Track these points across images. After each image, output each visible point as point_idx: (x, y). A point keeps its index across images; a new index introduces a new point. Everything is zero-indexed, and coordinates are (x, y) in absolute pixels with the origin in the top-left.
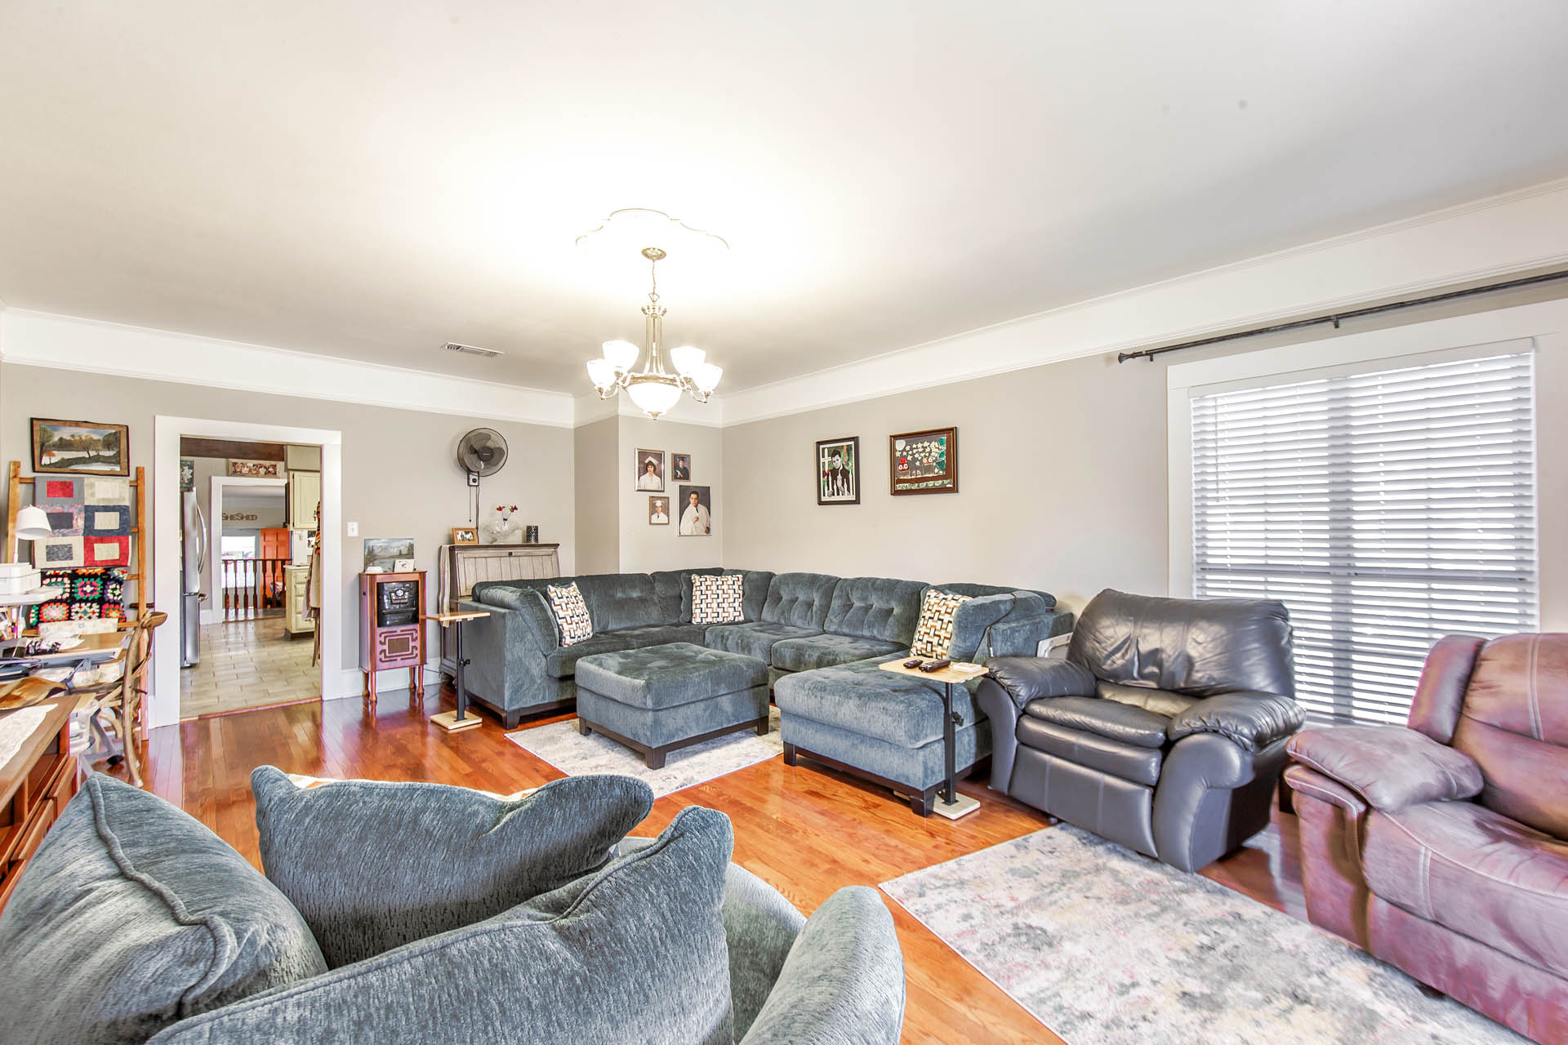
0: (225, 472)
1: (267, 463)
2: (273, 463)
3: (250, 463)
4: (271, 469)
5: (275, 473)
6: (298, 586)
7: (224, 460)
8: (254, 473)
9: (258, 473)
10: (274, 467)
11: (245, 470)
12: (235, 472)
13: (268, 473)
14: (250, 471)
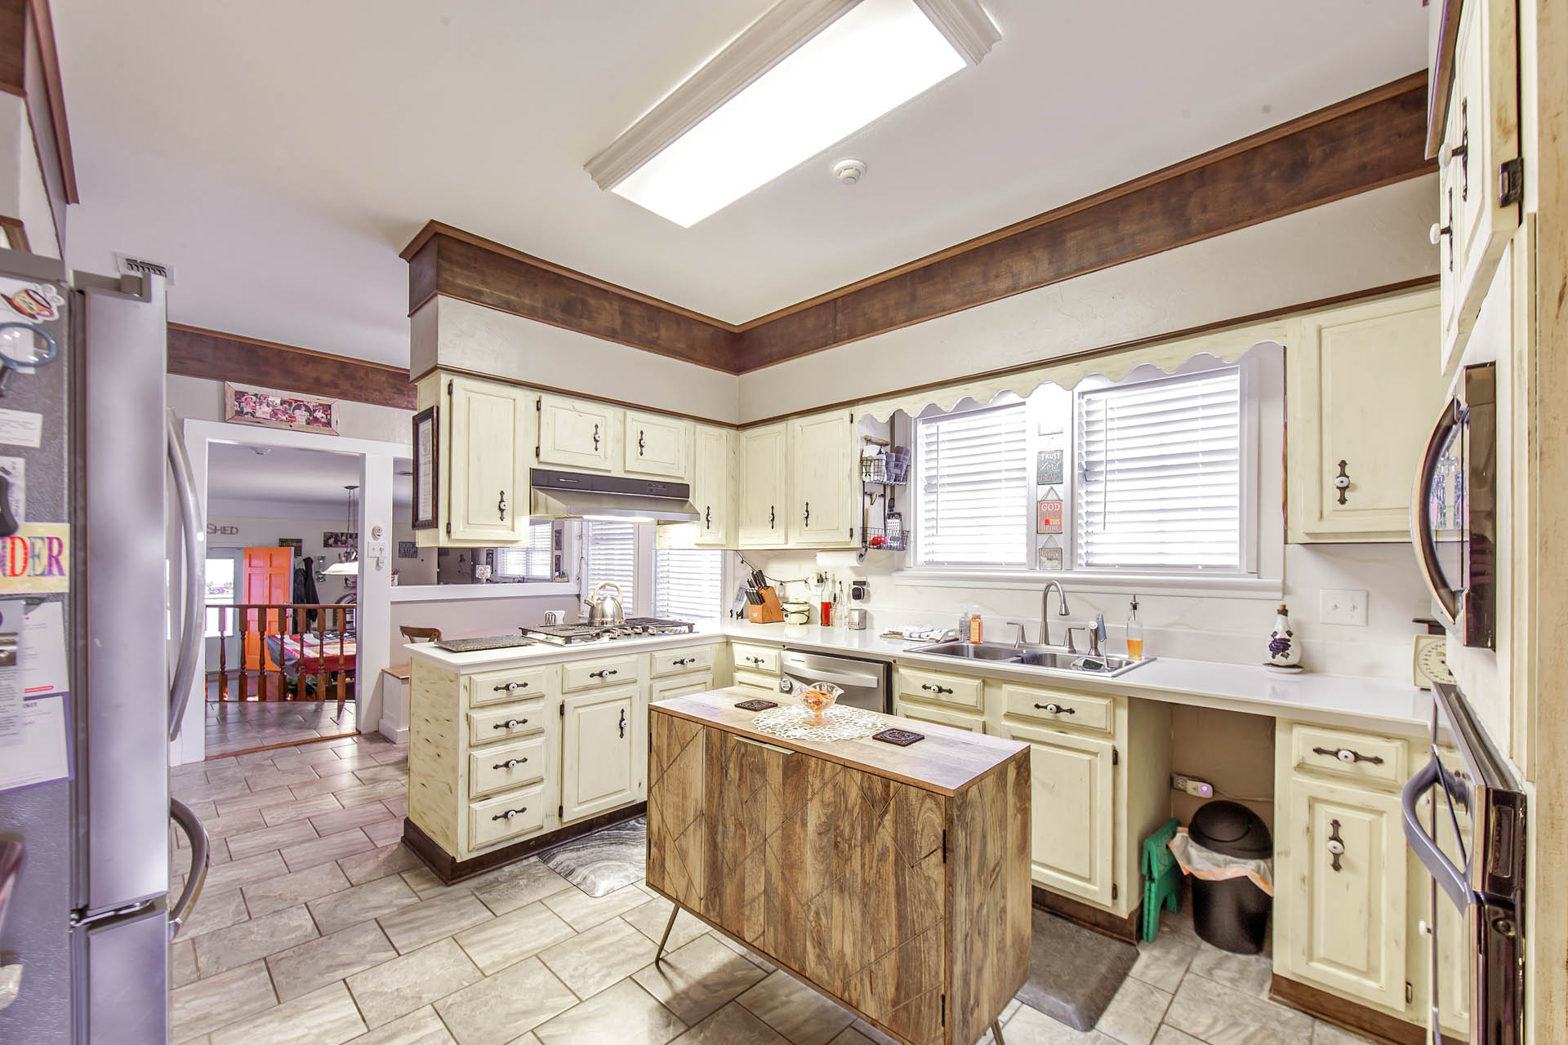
0: (215, 410)
1: (312, 399)
2: (325, 400)
3: (276, 396)
4: (319, 414)
5: (329, 424)
6: (477, 715)
7: (213, 385)
8: (283, 417)
9: (292, 419)
10: (327, 408)
11: (263, 411)
12: (240, 413)
13: (312, 421)
14: (274, 414)
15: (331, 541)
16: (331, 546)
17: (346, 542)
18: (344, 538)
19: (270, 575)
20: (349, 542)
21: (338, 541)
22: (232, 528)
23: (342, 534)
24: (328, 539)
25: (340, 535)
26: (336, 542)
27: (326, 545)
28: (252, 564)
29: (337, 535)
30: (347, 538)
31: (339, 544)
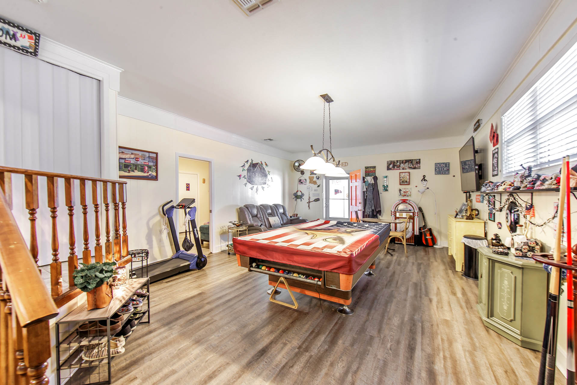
15: (391, 166)
16: (391, 169)
18: (398, 163)
20: (401, 166)
21: (395, 166)
23: (397, 161)
25: (396, 162)
26: (394, 167)
27: (388, 169)
29: (394, 162)
30: (400, 164)
31: (396, 167)
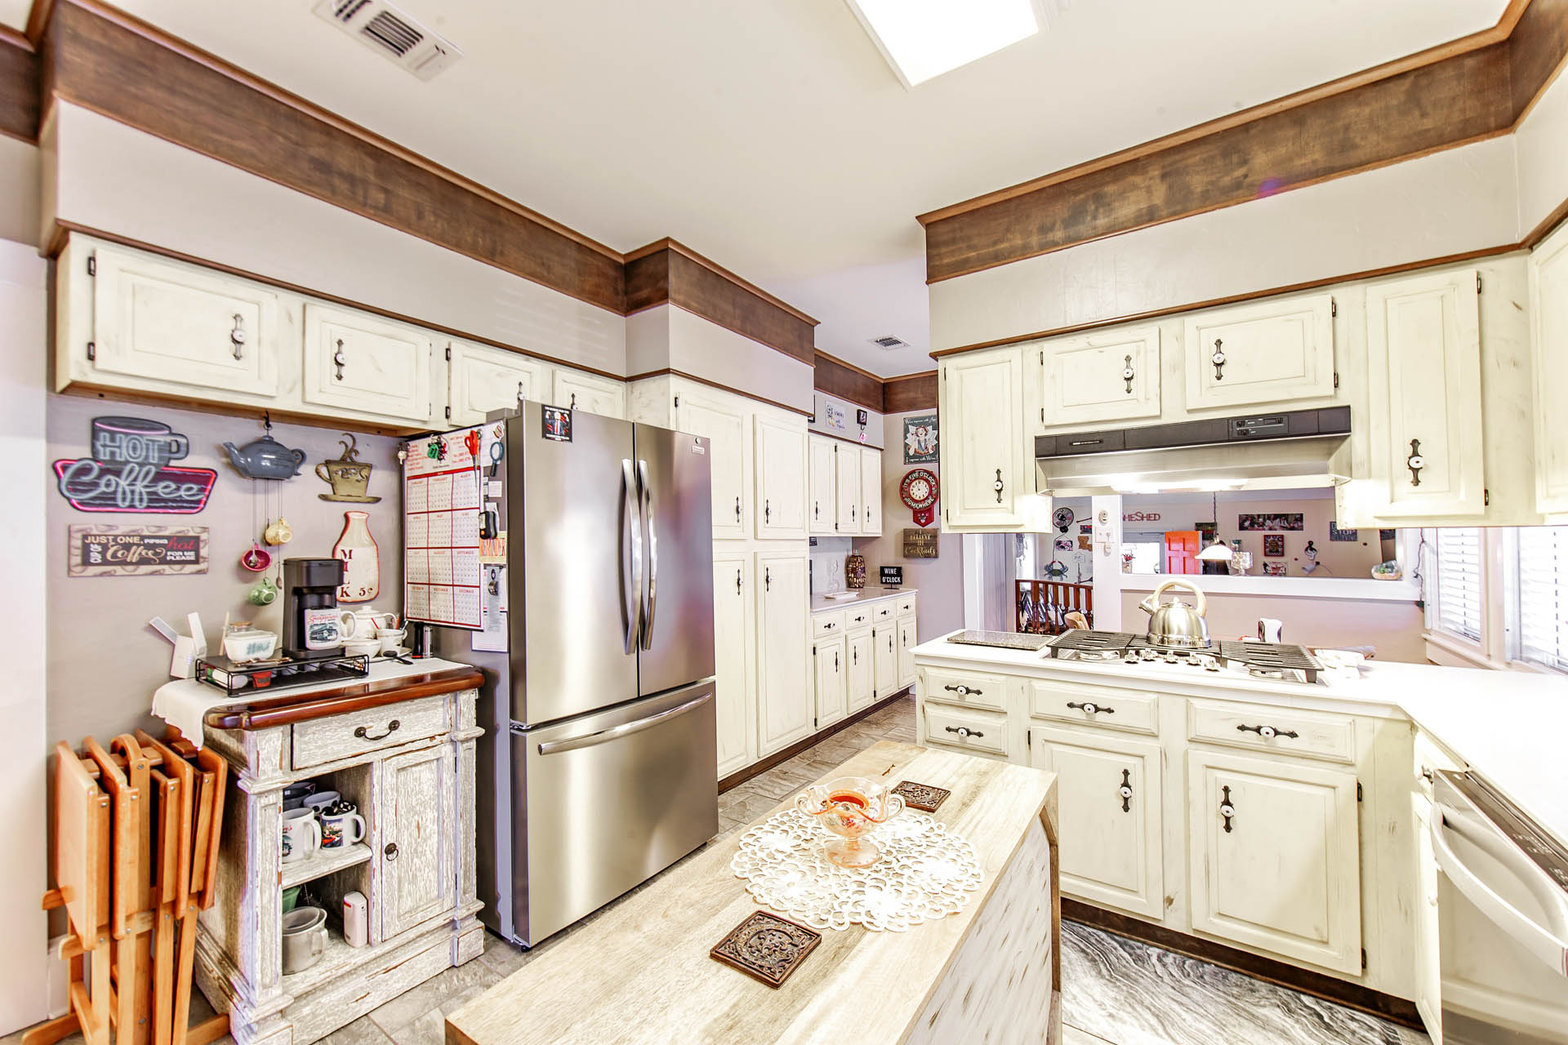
15: (1247, 524)
16: (1246, 529)
17: (1263, 524)
18: (1261, 520)
19: (1184, 558)
20: (1266, 524)
21: (1255, 523)
22: (1155, 515)
23: (1259, 516)
24: (1245, 521)
25: (1256, 517)
26: (1252, 524)
27: (1242, 528)
28: (1172, 548)
29: (1252, 518)
30: (1264, 520)
31: (1256, 526)
